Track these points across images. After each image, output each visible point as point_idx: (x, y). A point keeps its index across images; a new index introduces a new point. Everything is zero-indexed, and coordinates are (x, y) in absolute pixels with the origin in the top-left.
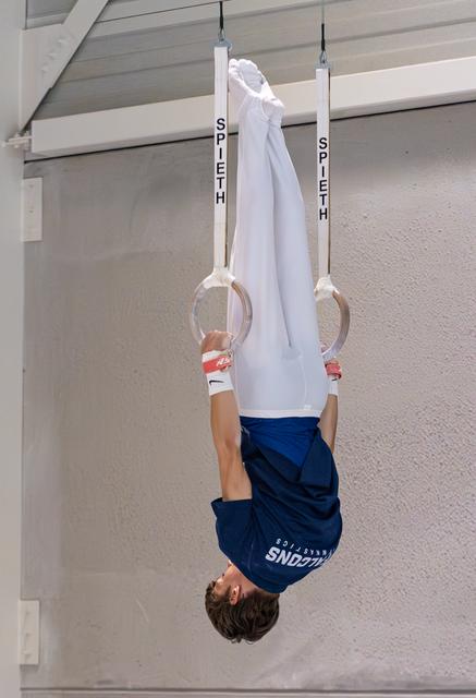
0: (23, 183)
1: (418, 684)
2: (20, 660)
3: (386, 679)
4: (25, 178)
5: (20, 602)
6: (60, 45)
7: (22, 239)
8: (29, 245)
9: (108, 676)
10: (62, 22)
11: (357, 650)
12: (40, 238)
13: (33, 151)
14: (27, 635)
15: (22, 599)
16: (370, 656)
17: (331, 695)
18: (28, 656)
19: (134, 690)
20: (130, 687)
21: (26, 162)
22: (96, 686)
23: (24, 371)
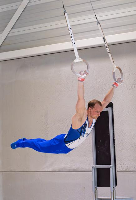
1: (75, 170)
3: (69, 169)
6: (1, 38)
9: (12, 169)
10: (2, 33)
11: (63, 163)
16: (66, 164)
17: (58, 172)
19: (17, 172)
20: (16, 171)
22: (9, 171)
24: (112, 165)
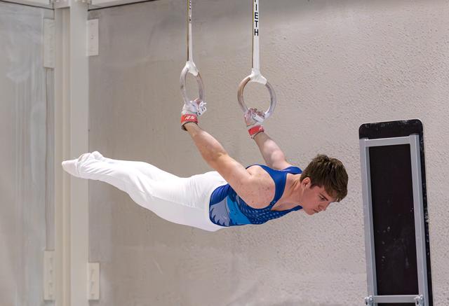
0: (87, 22)
2: (88, 297)
4: (89, 19)
5: (88, 264)
7: (87, 55)
8: (91, 58)
11: (283, 289)
12: (97, 53)
13: (93, 4)
14: (93, 283)
15: (89, 262)
18: (93, 295)
21: (89, 10)
23: (89, 131)
24: (421, 297)
